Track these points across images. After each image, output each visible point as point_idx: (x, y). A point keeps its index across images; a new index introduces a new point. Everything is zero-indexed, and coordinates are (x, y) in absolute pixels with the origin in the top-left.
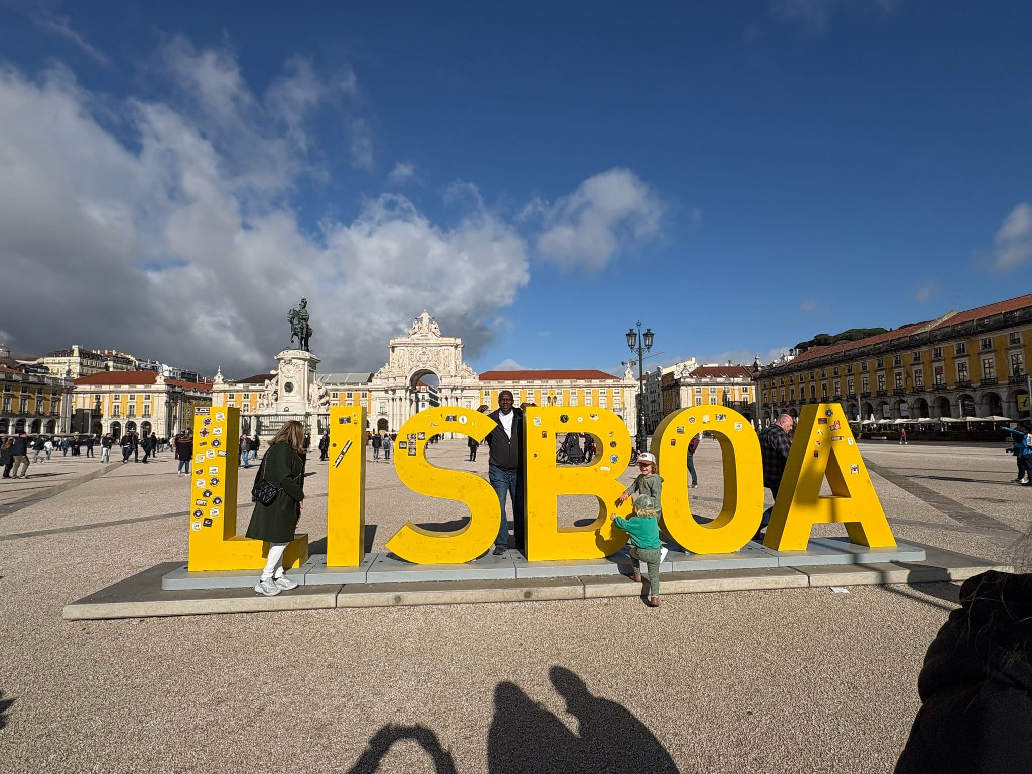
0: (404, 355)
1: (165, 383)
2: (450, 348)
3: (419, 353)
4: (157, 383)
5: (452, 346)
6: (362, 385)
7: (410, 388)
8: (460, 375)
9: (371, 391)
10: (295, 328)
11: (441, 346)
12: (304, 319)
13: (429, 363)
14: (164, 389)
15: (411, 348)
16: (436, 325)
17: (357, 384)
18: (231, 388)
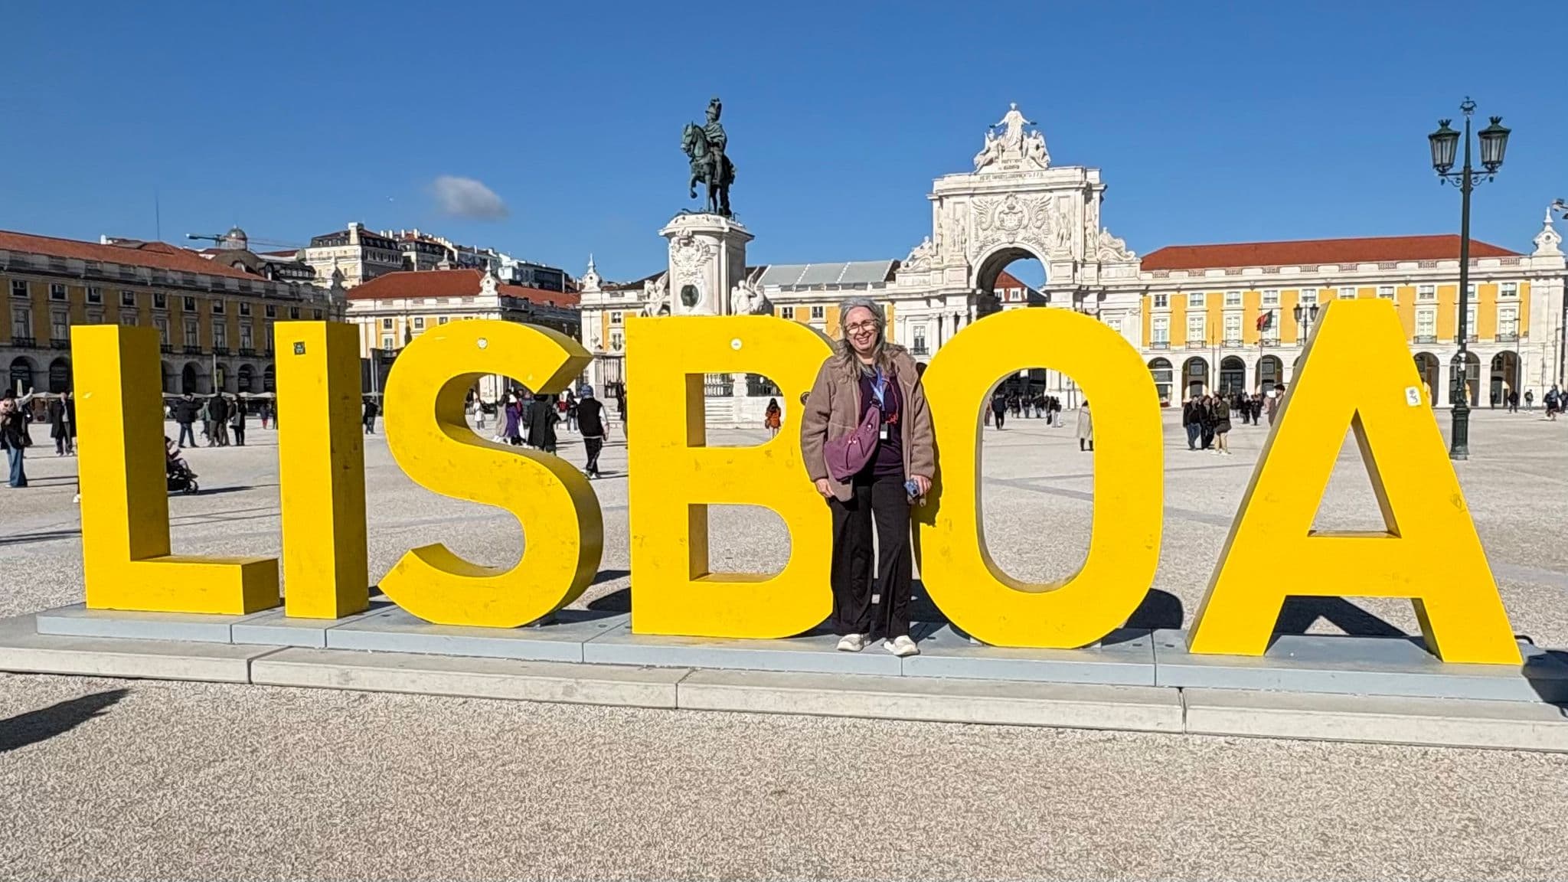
0: (964, 217)
1: (496, 293)
2: (1071, 193)
3: (1000, 209)
4: (484, 293)
5: (1077, 189)
6: (874, 287)
7: (979, 292)
8: (1094, 259)
9: (893, 301)
10: (697, 166)
11: (1051, 191)
12: (717, 144)
13: (1022, 233)
14: (496, 305)
15: (981, 197)
16: (1041, 140)
17: (864, 285)
18: (615, 300)
